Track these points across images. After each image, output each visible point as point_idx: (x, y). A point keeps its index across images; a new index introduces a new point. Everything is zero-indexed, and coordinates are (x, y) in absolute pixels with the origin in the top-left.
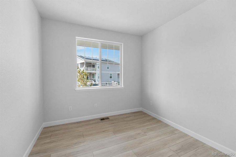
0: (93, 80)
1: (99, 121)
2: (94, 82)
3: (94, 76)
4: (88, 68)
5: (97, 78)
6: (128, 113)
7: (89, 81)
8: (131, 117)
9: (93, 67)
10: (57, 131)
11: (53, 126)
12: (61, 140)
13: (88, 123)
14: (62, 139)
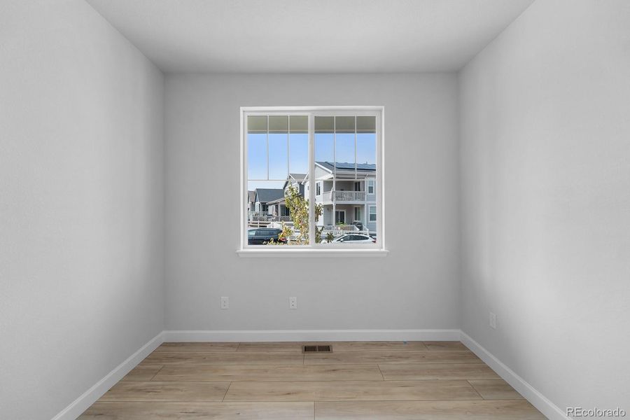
0: (355, 223)
1: (299, 351)
2: (358, 229)
3: (359, 213)
4: (344, 192)
5: (367, 218)
6: (405, 342)
7: (345, 226)
8: (407, 358)
9: (356, 190)
10: (180, 358)
11: (183, 344)
12: (170, 390)
13: (265, 353)
14: (172, 387)
